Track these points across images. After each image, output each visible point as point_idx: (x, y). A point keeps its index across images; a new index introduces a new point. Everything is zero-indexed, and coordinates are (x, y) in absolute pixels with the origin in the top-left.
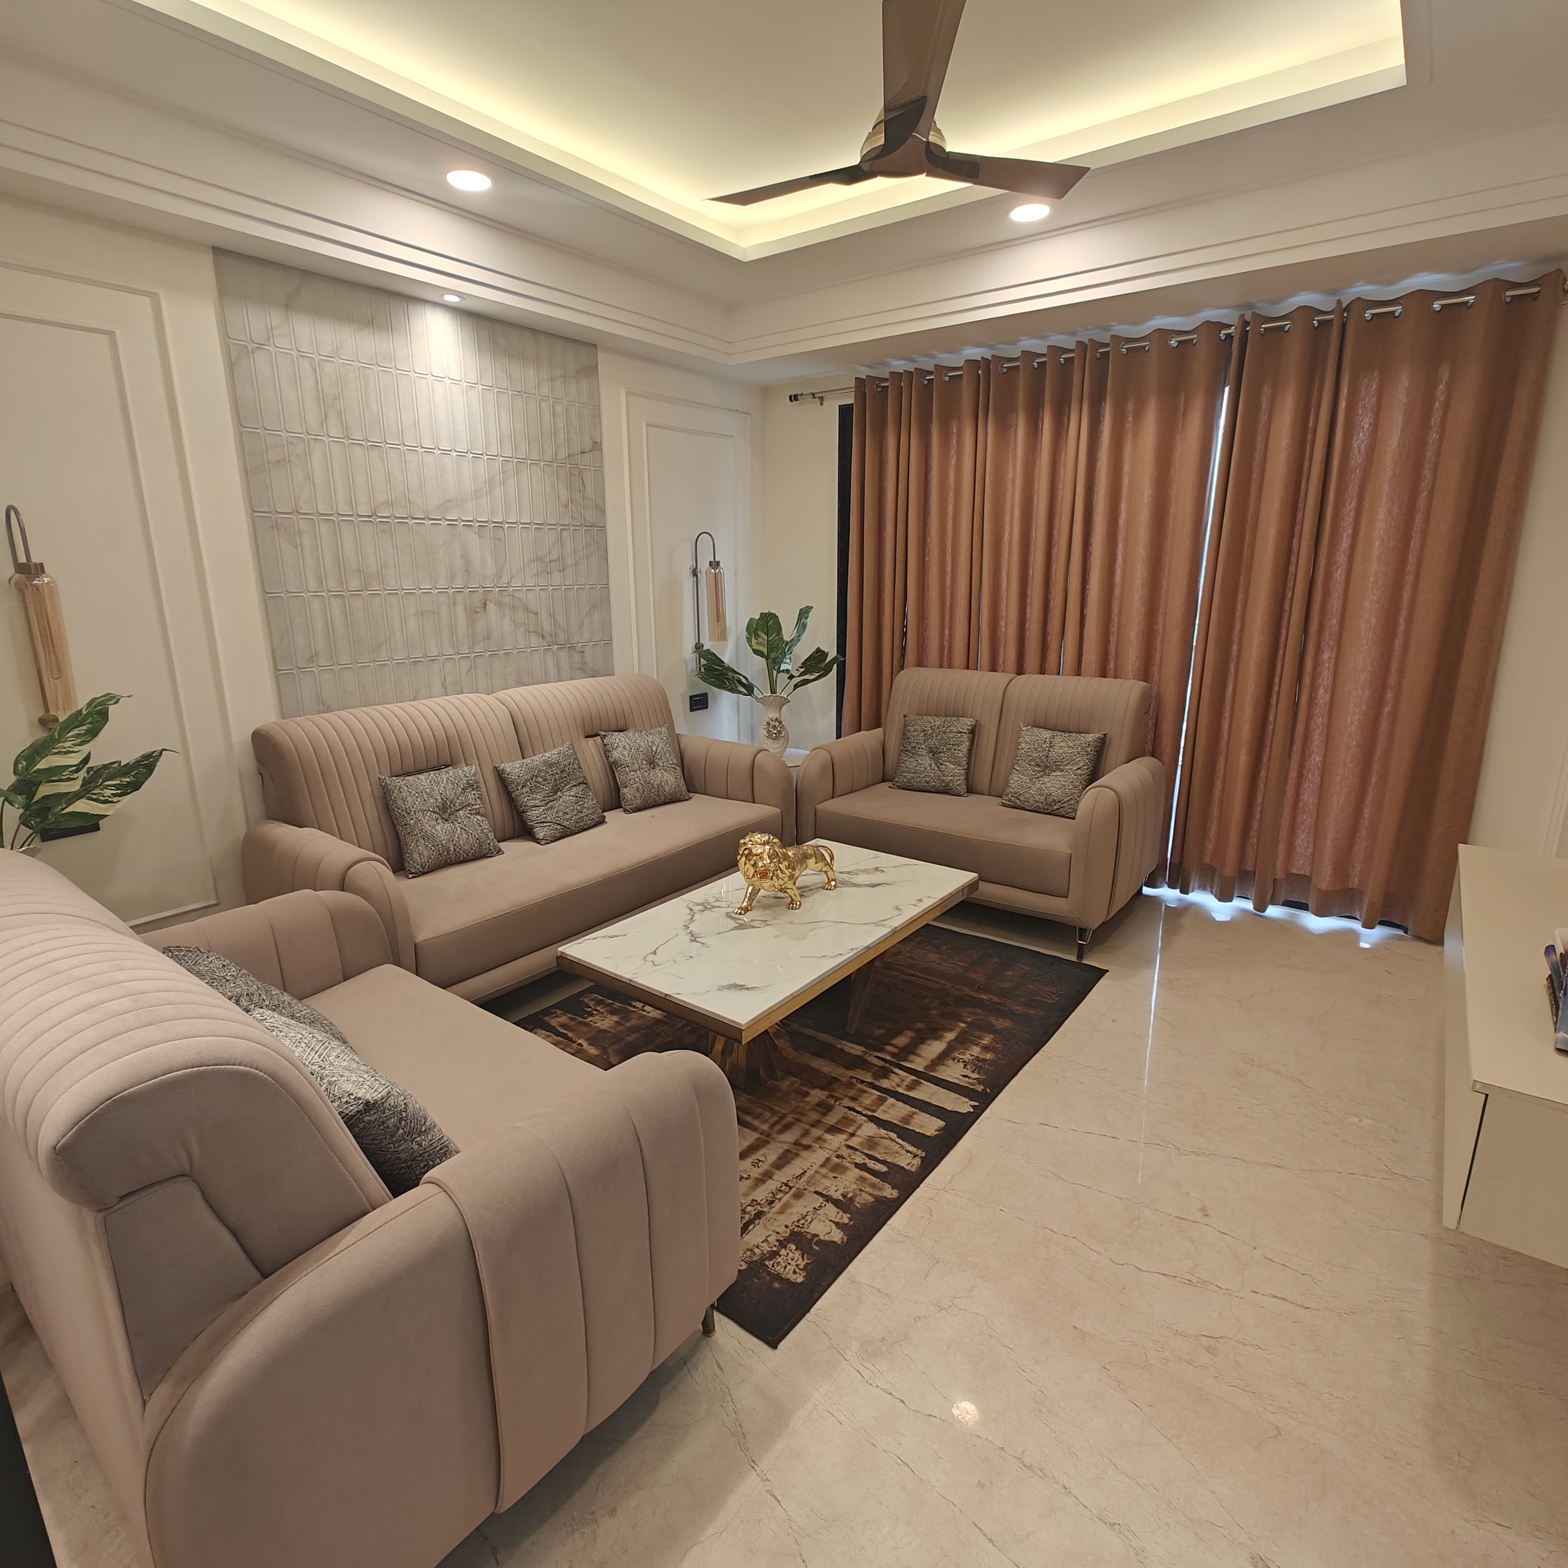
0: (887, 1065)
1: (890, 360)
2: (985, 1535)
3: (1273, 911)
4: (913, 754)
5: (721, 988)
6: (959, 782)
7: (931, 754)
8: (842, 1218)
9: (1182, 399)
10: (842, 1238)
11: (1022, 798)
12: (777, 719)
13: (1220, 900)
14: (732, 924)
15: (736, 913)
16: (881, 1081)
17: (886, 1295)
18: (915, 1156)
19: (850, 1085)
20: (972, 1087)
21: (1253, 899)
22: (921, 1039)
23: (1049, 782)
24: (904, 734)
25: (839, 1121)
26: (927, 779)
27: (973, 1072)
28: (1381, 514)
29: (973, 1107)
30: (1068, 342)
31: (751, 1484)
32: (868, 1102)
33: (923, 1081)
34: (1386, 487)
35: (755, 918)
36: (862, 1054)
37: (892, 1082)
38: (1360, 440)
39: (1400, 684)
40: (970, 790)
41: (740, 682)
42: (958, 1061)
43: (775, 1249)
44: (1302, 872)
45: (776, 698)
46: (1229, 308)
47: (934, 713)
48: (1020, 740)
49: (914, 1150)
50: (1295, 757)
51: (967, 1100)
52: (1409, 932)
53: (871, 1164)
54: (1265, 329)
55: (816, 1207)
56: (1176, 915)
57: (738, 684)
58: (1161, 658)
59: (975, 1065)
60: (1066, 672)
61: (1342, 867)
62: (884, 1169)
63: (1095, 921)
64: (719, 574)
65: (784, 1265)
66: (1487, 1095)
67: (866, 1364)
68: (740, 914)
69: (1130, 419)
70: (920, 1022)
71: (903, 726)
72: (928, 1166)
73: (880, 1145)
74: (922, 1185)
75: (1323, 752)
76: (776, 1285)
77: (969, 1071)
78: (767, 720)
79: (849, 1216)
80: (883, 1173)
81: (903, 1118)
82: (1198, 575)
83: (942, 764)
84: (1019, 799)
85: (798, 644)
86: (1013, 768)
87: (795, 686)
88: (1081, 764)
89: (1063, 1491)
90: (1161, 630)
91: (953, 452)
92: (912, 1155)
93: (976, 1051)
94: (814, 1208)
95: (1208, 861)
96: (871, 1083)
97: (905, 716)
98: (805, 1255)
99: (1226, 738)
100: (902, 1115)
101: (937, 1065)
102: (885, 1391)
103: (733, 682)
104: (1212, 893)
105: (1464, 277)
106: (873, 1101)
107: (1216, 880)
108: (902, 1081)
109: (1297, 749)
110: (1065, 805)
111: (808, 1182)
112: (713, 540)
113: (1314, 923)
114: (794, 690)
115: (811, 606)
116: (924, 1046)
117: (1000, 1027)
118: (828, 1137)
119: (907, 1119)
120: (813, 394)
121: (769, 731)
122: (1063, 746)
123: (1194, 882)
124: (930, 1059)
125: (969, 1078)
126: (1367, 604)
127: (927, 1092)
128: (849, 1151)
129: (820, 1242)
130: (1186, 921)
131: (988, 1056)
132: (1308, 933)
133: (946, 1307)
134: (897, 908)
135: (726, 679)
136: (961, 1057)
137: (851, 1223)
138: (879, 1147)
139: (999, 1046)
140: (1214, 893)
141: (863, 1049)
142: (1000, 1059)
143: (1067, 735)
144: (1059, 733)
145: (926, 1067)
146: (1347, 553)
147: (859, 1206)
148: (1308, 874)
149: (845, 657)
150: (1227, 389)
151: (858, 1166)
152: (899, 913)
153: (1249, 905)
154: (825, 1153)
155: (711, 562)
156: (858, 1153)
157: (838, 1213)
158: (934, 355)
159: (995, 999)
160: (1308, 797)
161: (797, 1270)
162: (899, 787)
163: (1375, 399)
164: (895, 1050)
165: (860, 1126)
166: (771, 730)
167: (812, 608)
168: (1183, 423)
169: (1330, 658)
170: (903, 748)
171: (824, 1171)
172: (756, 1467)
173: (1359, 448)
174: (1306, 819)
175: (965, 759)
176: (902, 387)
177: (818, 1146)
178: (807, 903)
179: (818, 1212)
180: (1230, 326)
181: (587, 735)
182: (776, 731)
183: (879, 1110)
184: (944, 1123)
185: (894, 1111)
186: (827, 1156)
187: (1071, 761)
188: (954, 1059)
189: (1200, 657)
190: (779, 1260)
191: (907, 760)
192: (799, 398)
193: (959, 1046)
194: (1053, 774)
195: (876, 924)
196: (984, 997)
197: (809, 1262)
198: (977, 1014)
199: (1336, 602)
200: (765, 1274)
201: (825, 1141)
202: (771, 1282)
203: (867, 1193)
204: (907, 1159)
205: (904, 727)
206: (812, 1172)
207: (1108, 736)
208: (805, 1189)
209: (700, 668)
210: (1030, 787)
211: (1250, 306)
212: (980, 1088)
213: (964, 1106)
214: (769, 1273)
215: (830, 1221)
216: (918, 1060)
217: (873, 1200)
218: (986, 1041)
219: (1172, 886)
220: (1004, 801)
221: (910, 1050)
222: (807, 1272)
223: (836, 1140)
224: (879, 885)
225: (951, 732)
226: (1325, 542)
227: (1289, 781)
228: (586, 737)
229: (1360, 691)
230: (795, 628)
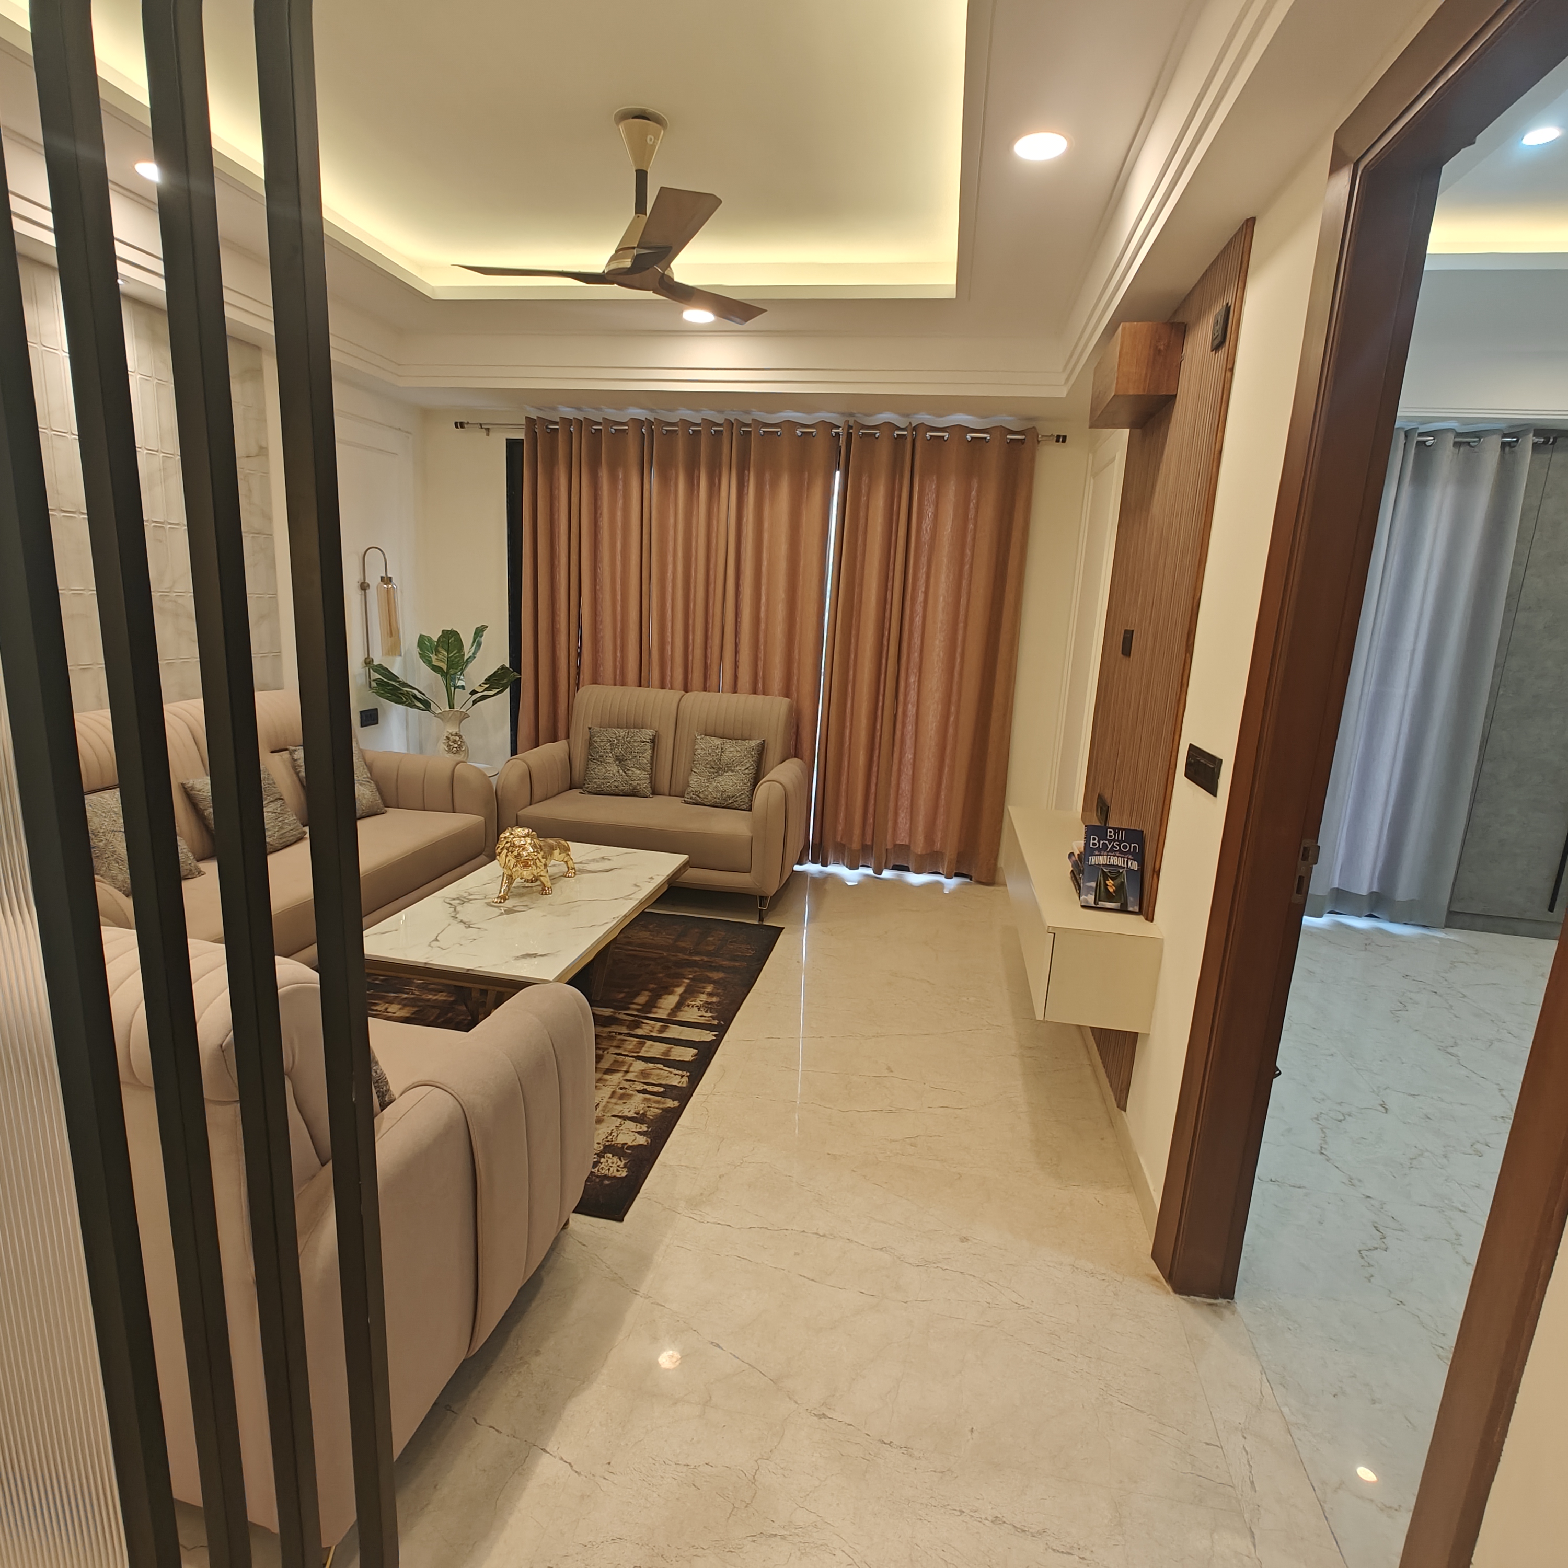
0: (637, 1019)
1: (559, 406)
2: (808, 1278)
3: (887, 874)
4: (601, 762)
5: (517, 958)
6: (644, 785)
7: (617, 762)
8: (641, 1128)
9: (806, 476)
10: (647, 1141)
11: (701, 795)
12: (456, 733)
13: (850, 869)
14: (497, 911)
15: (496, 902)
16: (636, 1030)
17: (694, 1168)
18: (682, 1076)
19: (611, 1038)
20: (709, 1023)
21: (873, 866)
22: (656, 996)
23: (723, 781)
24: (590, 743)
25: (611, 1064)
26: (616, 784)
27: (706, 1012)
28: (943, 578)
29: (715, 1035)
30: (719, 419)
31: (638, 1303)
32: (631, 1047)
33: (669, 1025)
34: (945, 560)
35: (516, 905)
36: (611, 1014)
37: (645, 1030)
38: (927, 524)
39: (959, 700)
40: (655, 793)
41: (415, 697)
42: (693, 1006)
43: (595, 1160)
44: (903, 843)
45: (456, 713)
46: (838, 413)
47: (616, 725)
48: (697, 747)
49: (680, 1072)
50: (896, 755)
51: (708, 1032)
52: (973, 879)
53: (650, 1088)
54: (863, 433)
55: (618, 1125)
56: (821, 883)
57: (414, 700)
58: (798, 680)
59: (706, 1007)
60: (725, 689)
61: (929, 838)
62: (662, 1089)
63: (772, 890)
64: (392, 590)
65: (607, 1168)
66: (1054, 934)
67: (695, 1212)
68: (500, 902)
69: (768, 486)
70: (652, 984)
71: (588, 737)
72: (695, 1081)
73: (652, 1074)
74: (694, 1094)
75: (913, 751)
76: (606, 1182)
77: (703, 1012)
78: (446, 734)
79: (646, 1125)
80: (662, 1092)
81: (663, 1053)
82: (823, 615)
83: (628, 770)
84: (699, 797)
85: (473, 661)
86: (692, 771)
87: (473, 701)
88: (748, 765)
89: (848, 1241)
90: (797, 657)
91: (619, 495)
92: (680, 1077)
93: (703, 997)
94: (616, 1127)
95: (839, 840)
96: (628, 1034)
97: (590, 728)
98: (622, 1158)
99: (847, 743)
100: (662, 1051)
101: (676, 1012)
102: (714, 1223)
103: (409, 697)
104: (844, 864)
105: (982, 420)
106: (635, 1046)
107: (846, 854)
108: (653, 1028)
109: (897, 749)
110: (737, 799)
111: (604, 1111)
112: (384, 555)
113: (915, 879)
114: (473, 705)
115: (487, 625)
116: (661, 1000)
117: (716, 978)
118: (607, 1077)
119: (667, 1052)
120: (481, 425)
121: (449, 746)
122: (732, 751)
123: (831, 859)
124: (670, 1009)
125: (705, 1017)
126: (937, 642)
127: (674, 1032)
128: (629, 1083)
129: (630, 1147)
130: (828, 887)
131: (714, 999)
132: (911, 886)
133: (739, 1164)
134: (636, 885)
135: (401, 693)
136: (693, 1003)
137: (650, 1130)
138: (652, 1076)
139: (719, 991)
140: (845, 864)
141: (612, 1010)
142: (724, 1000)
143: (734, 742)
144: (728, 741)
145: (669, 1015)
146: (922, 604)
147: (651, 1117)
148: (907, 843)
149: (521, 675)
150: (838, 474)
151: (639, 1091)
152: (639, 888)
153: (870, 871)
154: (609, 1089)
155: (382, 577)
156: (636, 1083)
157: (637, 1125)
158: (601, 408)
159: (706, 959)
160: (905, 786)
161: (619, 1169)
162: (590, 793)
163: (934, 495)
164: (639, 1007)
165: (631, 1065)
166: (451, 744)
167: (487, 627)
168: (807, 496)
169: (914, 681)
170: (590, 757)
171: (613, 1100)
172: (638, 1293)
173: (926, 530)
174: (905, 802)
175: (649, 765)
176: (572, 433)
177: (601, 1085)
178: (556, 889)
179: (620, 1128)
180: (838, 427)
181: (274, 749)
182: (456, 745)
183: (642, 1051)
184: (697, 1051)
185: (655, 1049)
186: (612, 1090)
187: (740, 763)
188: (689, 1006)
189: (828, 679)
190: (602, 1166)
191: (595, 768)
192: (465, 426)
193: (688, 996)
194: (726, 774)
195: (626, 898)
196: (697, 958)
197: (627, 1161)
198: (695, 972)
199: (917, 641)
200: (594, 1177)
201: (606, 1080)
202: (602, 1181)
203: (654, 1108)
204: (677, 1079)
205: (590, 738)
206: (604, 1103)
207: (766, 742)
208: (604, 1116)
209: (370, 683)
210: (708, 786)
211: (852, 415)
212: (716, 1022)
213: (708, 1036)
214: (598, 1176)
215: (633, 1132)
216: (660, 1011)
217: (661, 1111)
218: (709, 989)
219: (814, 861)
220: (686, 799)
221: (651, 1005)
222: (628, 1168)
223: (616, 1078)
224: (612, 870)
225: (635, 741)
226: (908, 597)
227: (893, 774)
228: (272, 752)
229: (935, 705)
230: (472, 646)
